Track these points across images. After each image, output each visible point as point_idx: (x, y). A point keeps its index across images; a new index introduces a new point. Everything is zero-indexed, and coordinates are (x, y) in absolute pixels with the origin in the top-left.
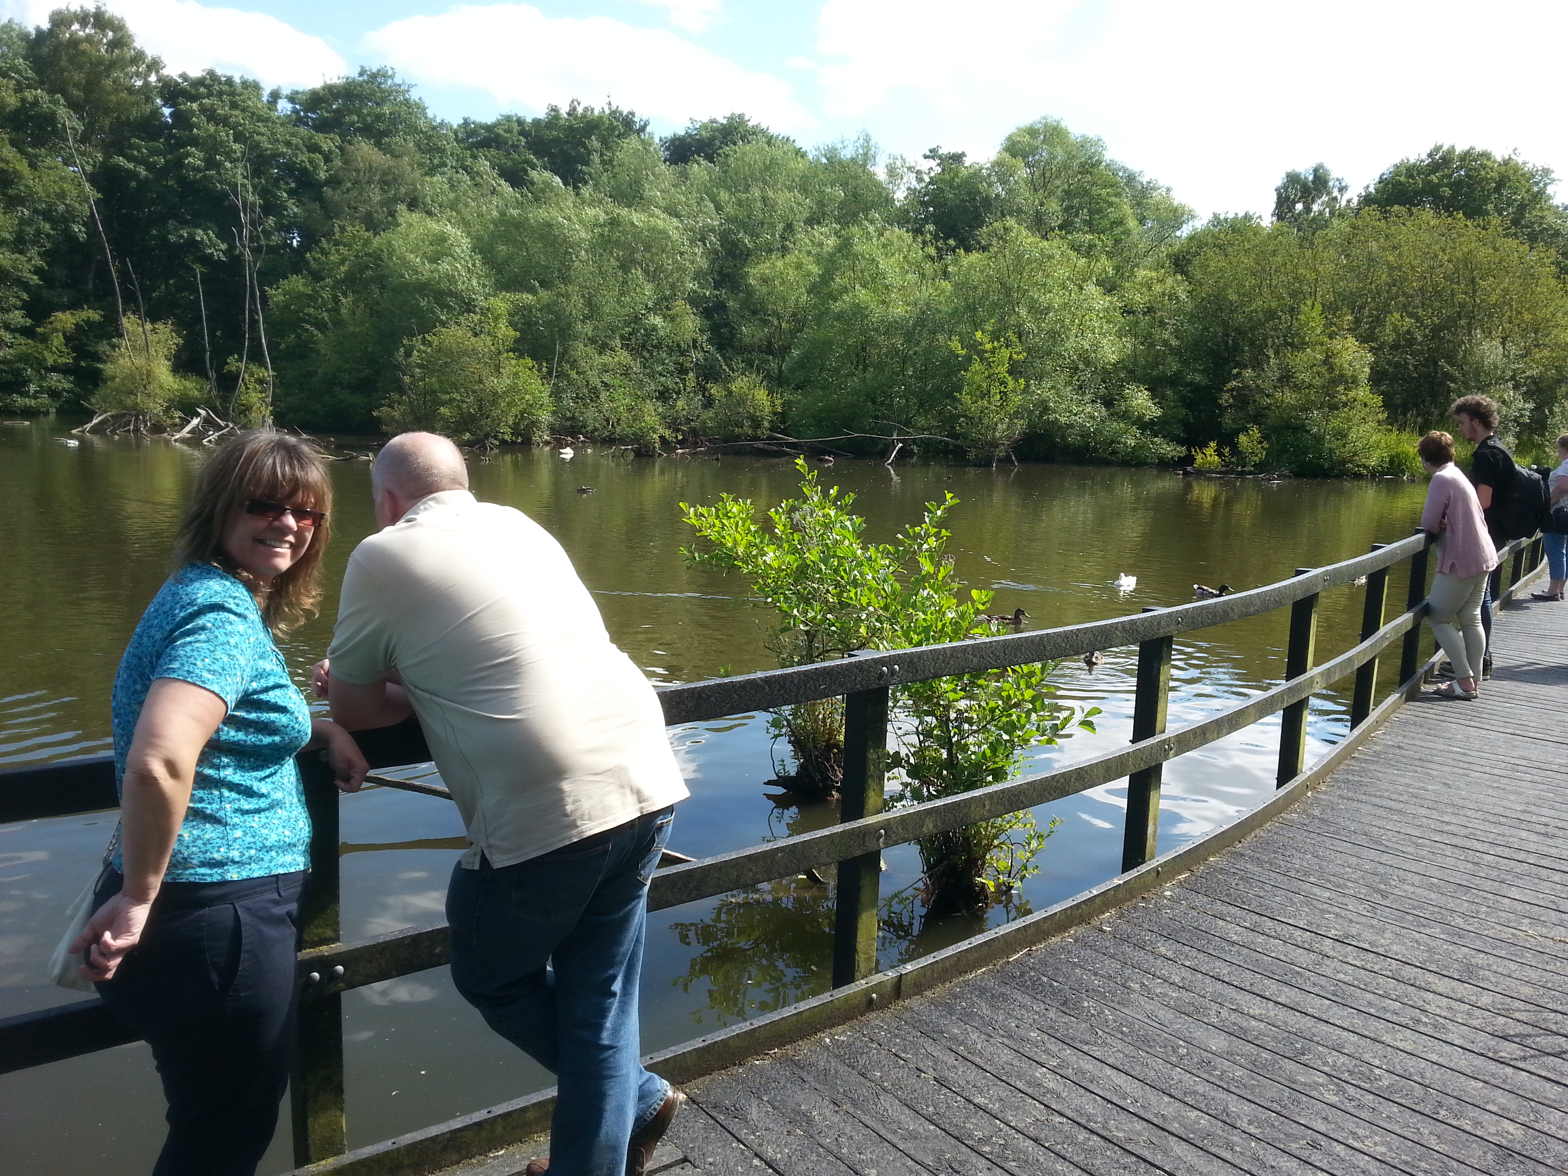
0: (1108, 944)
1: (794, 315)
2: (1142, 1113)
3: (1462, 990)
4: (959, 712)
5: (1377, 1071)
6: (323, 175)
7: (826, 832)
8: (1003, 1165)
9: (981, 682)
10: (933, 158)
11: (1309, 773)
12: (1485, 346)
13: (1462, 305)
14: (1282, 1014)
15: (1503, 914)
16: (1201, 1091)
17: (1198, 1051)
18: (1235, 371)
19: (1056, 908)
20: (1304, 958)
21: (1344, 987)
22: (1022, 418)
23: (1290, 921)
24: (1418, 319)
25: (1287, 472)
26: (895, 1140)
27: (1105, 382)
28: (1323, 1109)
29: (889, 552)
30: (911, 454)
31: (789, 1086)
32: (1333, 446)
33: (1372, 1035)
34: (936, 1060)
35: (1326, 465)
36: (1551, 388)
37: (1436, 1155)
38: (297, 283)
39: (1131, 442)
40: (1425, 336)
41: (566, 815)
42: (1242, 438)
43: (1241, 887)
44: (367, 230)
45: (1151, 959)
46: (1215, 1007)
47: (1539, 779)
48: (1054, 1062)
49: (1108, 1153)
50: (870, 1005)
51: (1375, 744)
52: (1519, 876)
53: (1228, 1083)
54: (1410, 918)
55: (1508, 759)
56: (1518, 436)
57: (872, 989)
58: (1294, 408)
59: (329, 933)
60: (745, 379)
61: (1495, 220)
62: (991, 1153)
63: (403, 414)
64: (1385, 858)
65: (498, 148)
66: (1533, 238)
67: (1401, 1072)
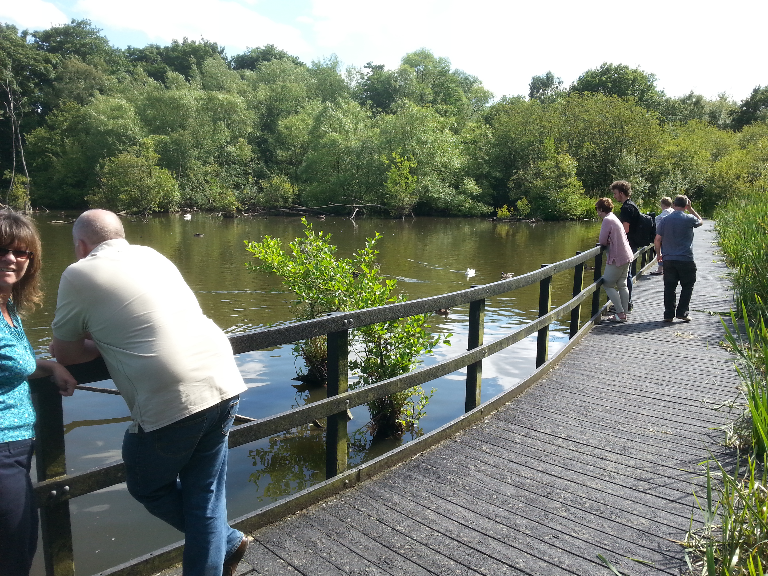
0: (459, 447)
1: (302, 145)
2: (476, 528)
3: (622, 459)
4: (386, 340)
5: (584, 499)
6: (53, 76)
7: (320, 403)
8: (411, 558)
9: (396, 325)
10: (369, 67)
11: (551, 360)
12: (628, 157)
13: (617, 138)
14: (540, 476)
15: (639, 422)
16: (503, 515)
17: (501, 496)
18: (515, 171)
19: (434, 432)
20: (549, 448)
21: (569, 461)
22: (416, 195)
23: (543, 431)
24: (597, 145)
25: (540, 219)
26: (358, 551)
27: (455, 177)
28: (560, 519)
29: (349, 263)
30: (363, 213)
31: (305, 529)
32: (561, 206)
33: (581, 483)
34: (377, 510)
35: (558, 215)
36: (658, 176)
37: (611, 537)
38: (41, 132)
39: (468, 206)
40: (601, 153)
41: (183, 403)
42: (519, 203)
43: (520, 416)
44: (78, 104)
45: (479, 453)
46: (509, 474)
47: (655, 358)
48: (434, 507)
49: (460, 548)
50: (345, 486)
51: (581, 345)
52: (646, 404)
53: (516, 510)
54: (598, 426)
55: (641, 350)
56: (644, 199)
57: (346, 478)
58: (542, 188)
59: (61, 470)
60: (279, 178)
61: (631, 98)
62: (405, 553)
63: (100, 199)
64: (586, 399)
65: (146, 61)
66: (648, 107)
67: (595, 499)
